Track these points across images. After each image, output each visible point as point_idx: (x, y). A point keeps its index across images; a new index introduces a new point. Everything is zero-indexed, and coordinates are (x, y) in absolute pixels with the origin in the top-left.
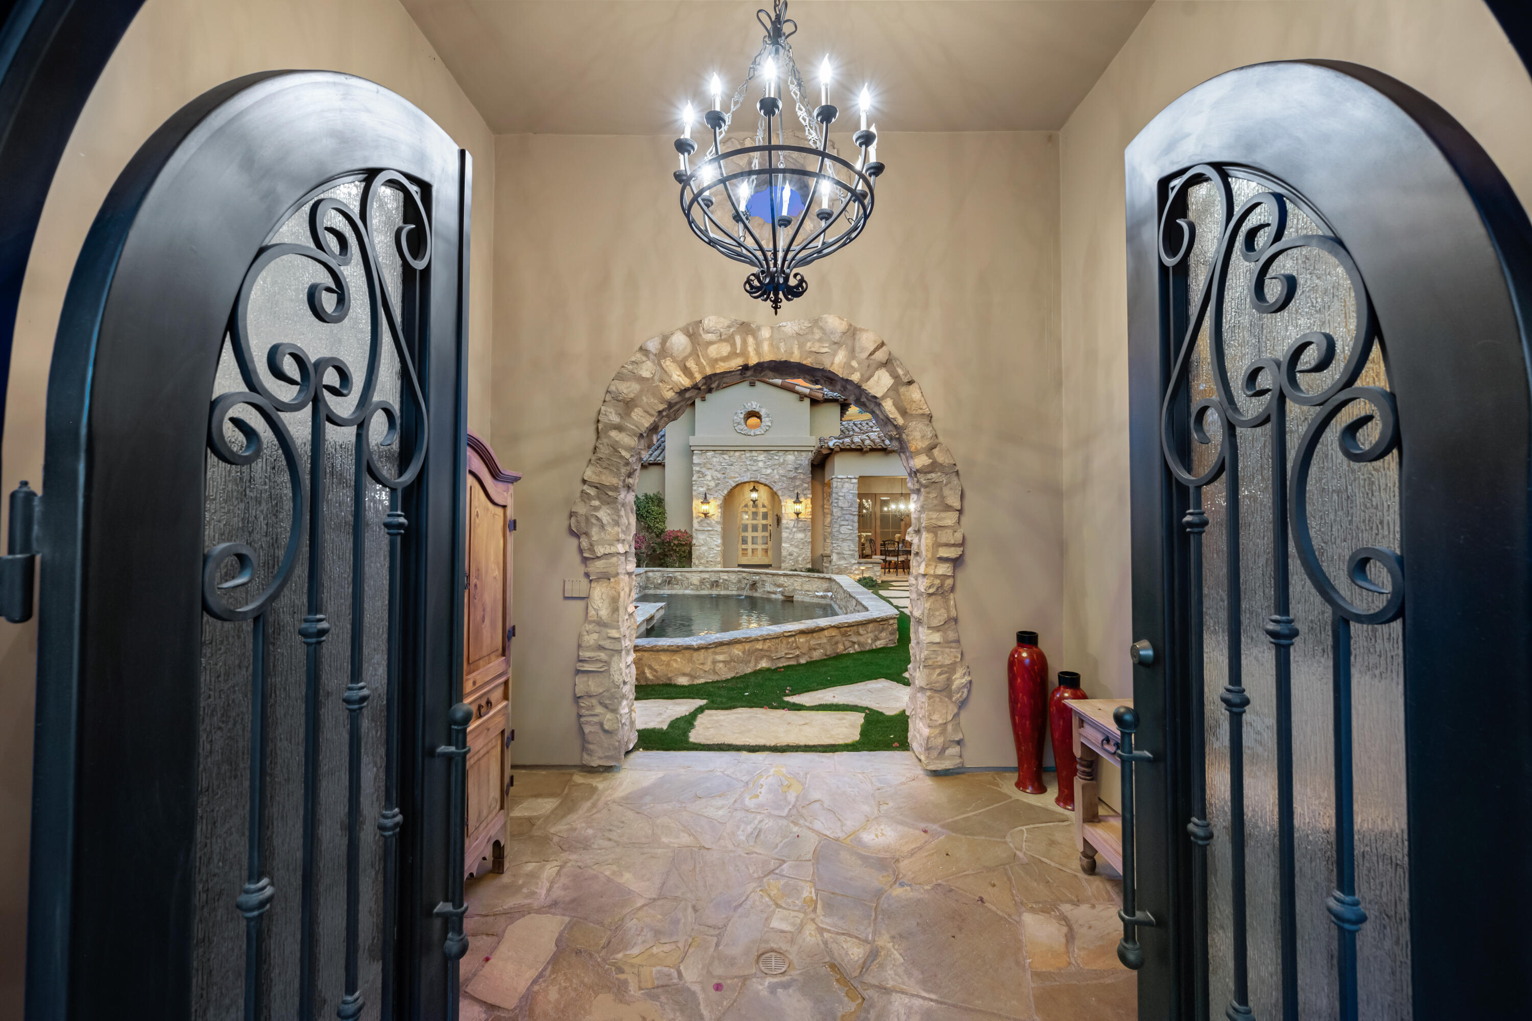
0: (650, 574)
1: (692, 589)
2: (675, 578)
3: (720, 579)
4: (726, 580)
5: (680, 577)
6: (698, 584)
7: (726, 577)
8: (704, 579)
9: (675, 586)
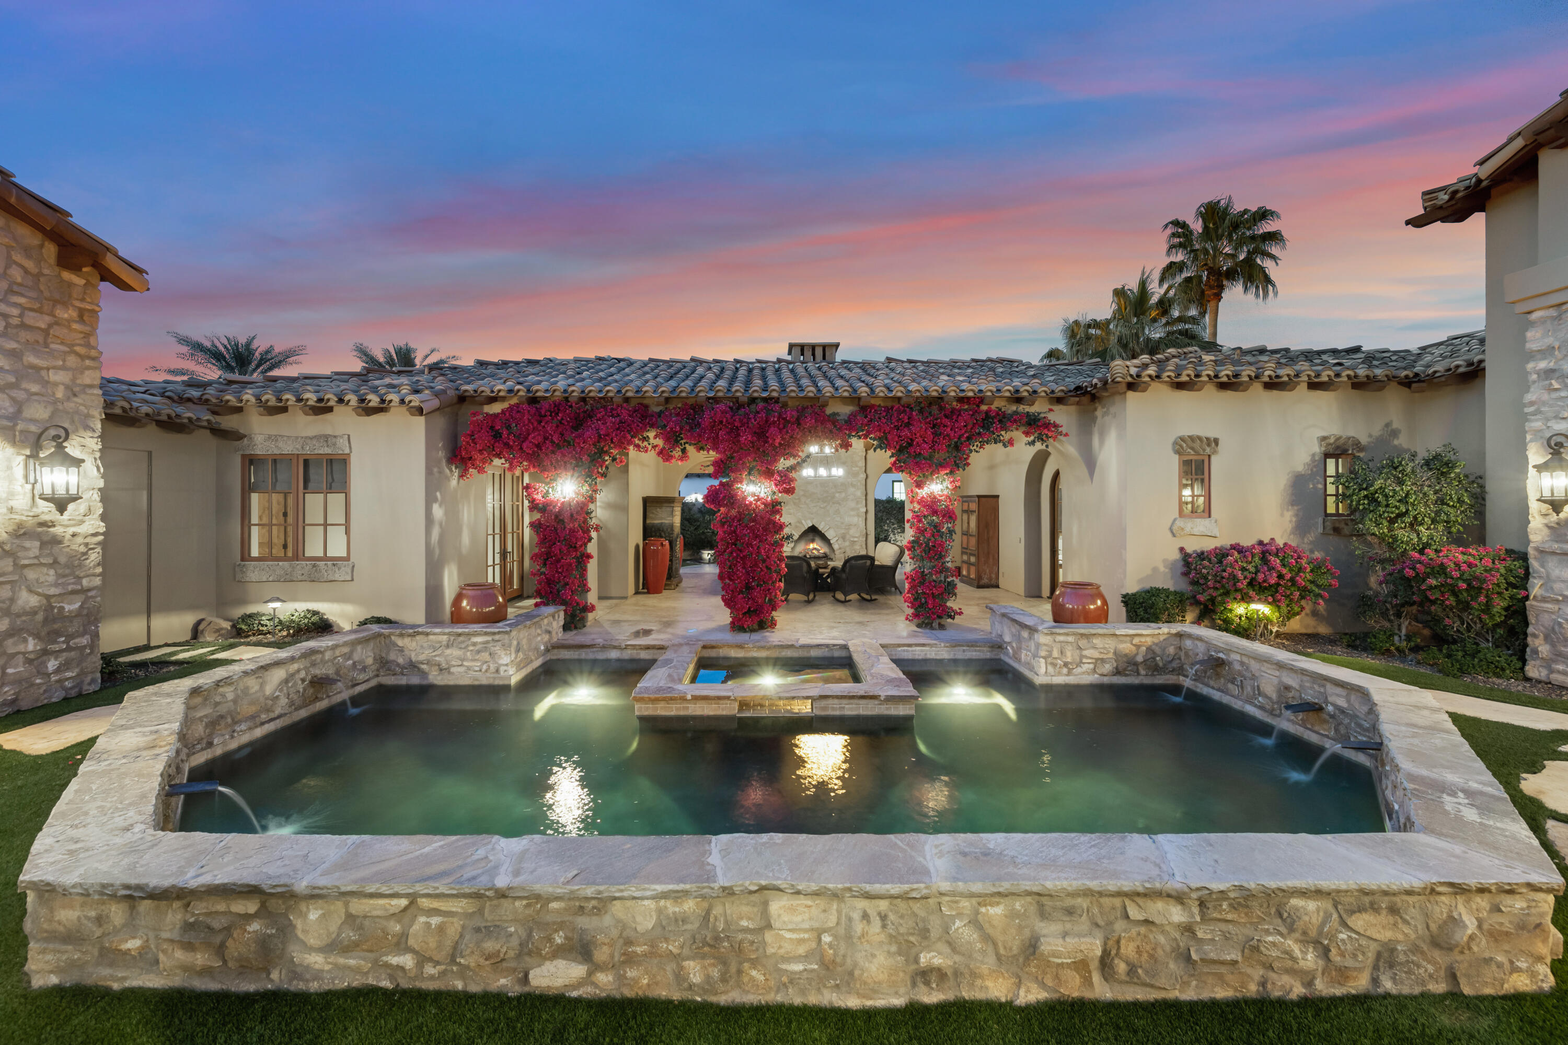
0: (1188, 643)
1: (1261, 708)
2: (1230, 663)
3: (1327, 702)
4: (1342, 711)
5: (1237, 667)
6: (1274, 696)
7: (1342, 703)
8: (1288, 688)
9: (1230, 686)
